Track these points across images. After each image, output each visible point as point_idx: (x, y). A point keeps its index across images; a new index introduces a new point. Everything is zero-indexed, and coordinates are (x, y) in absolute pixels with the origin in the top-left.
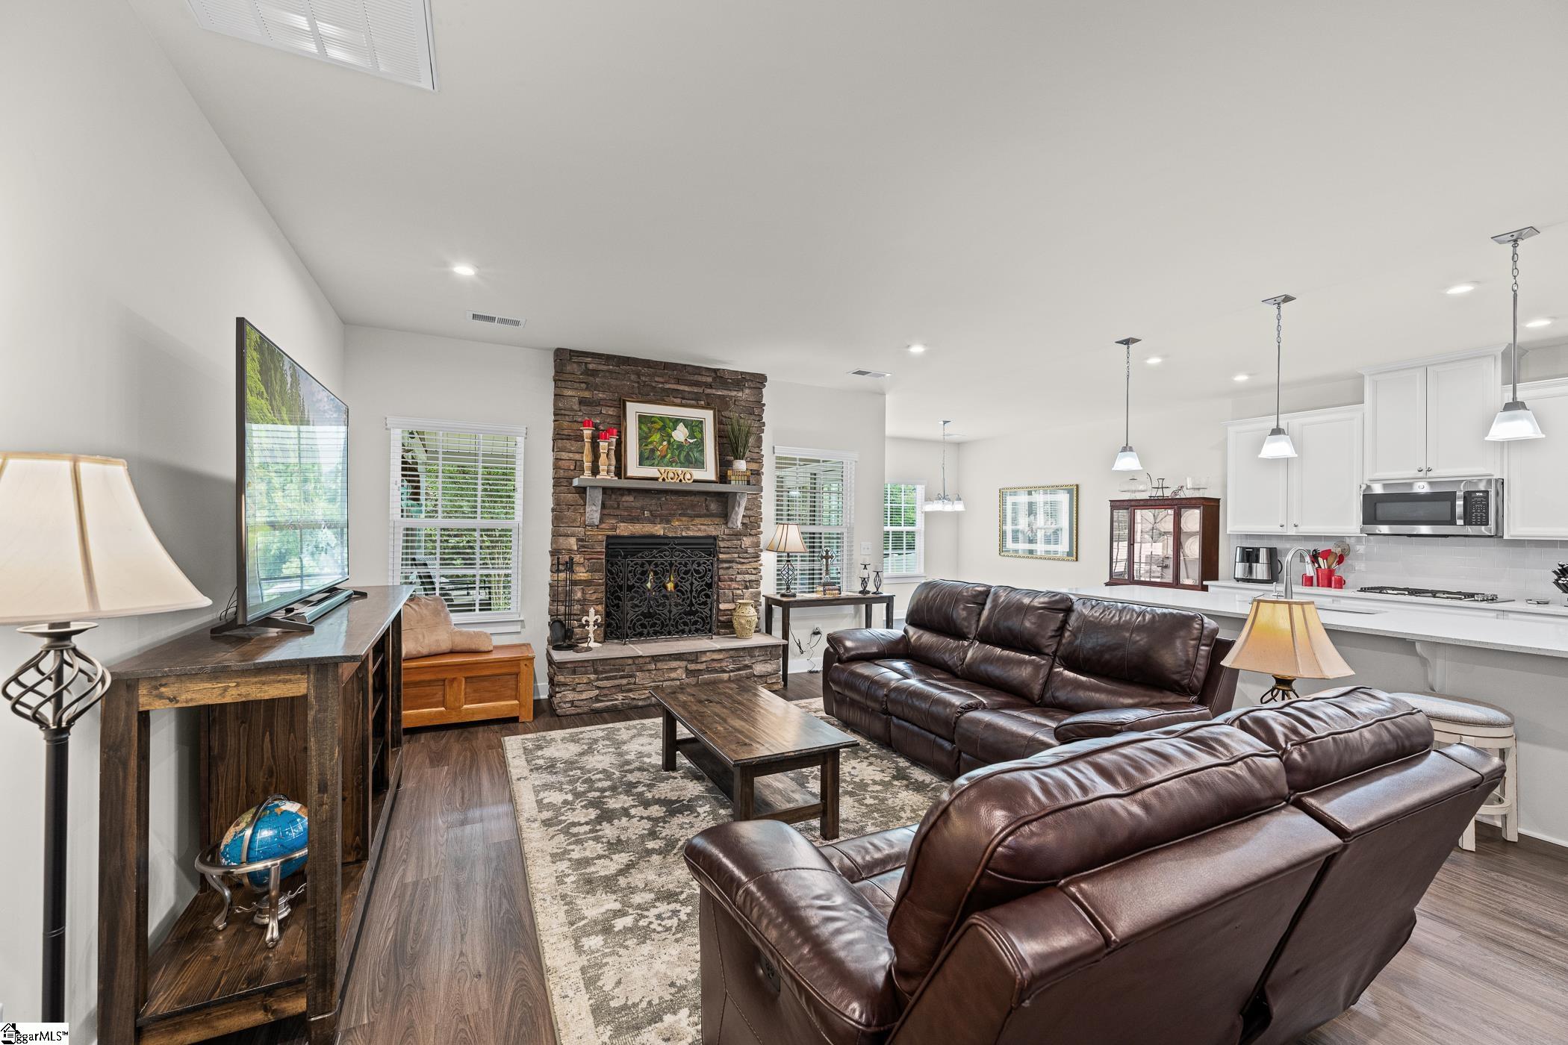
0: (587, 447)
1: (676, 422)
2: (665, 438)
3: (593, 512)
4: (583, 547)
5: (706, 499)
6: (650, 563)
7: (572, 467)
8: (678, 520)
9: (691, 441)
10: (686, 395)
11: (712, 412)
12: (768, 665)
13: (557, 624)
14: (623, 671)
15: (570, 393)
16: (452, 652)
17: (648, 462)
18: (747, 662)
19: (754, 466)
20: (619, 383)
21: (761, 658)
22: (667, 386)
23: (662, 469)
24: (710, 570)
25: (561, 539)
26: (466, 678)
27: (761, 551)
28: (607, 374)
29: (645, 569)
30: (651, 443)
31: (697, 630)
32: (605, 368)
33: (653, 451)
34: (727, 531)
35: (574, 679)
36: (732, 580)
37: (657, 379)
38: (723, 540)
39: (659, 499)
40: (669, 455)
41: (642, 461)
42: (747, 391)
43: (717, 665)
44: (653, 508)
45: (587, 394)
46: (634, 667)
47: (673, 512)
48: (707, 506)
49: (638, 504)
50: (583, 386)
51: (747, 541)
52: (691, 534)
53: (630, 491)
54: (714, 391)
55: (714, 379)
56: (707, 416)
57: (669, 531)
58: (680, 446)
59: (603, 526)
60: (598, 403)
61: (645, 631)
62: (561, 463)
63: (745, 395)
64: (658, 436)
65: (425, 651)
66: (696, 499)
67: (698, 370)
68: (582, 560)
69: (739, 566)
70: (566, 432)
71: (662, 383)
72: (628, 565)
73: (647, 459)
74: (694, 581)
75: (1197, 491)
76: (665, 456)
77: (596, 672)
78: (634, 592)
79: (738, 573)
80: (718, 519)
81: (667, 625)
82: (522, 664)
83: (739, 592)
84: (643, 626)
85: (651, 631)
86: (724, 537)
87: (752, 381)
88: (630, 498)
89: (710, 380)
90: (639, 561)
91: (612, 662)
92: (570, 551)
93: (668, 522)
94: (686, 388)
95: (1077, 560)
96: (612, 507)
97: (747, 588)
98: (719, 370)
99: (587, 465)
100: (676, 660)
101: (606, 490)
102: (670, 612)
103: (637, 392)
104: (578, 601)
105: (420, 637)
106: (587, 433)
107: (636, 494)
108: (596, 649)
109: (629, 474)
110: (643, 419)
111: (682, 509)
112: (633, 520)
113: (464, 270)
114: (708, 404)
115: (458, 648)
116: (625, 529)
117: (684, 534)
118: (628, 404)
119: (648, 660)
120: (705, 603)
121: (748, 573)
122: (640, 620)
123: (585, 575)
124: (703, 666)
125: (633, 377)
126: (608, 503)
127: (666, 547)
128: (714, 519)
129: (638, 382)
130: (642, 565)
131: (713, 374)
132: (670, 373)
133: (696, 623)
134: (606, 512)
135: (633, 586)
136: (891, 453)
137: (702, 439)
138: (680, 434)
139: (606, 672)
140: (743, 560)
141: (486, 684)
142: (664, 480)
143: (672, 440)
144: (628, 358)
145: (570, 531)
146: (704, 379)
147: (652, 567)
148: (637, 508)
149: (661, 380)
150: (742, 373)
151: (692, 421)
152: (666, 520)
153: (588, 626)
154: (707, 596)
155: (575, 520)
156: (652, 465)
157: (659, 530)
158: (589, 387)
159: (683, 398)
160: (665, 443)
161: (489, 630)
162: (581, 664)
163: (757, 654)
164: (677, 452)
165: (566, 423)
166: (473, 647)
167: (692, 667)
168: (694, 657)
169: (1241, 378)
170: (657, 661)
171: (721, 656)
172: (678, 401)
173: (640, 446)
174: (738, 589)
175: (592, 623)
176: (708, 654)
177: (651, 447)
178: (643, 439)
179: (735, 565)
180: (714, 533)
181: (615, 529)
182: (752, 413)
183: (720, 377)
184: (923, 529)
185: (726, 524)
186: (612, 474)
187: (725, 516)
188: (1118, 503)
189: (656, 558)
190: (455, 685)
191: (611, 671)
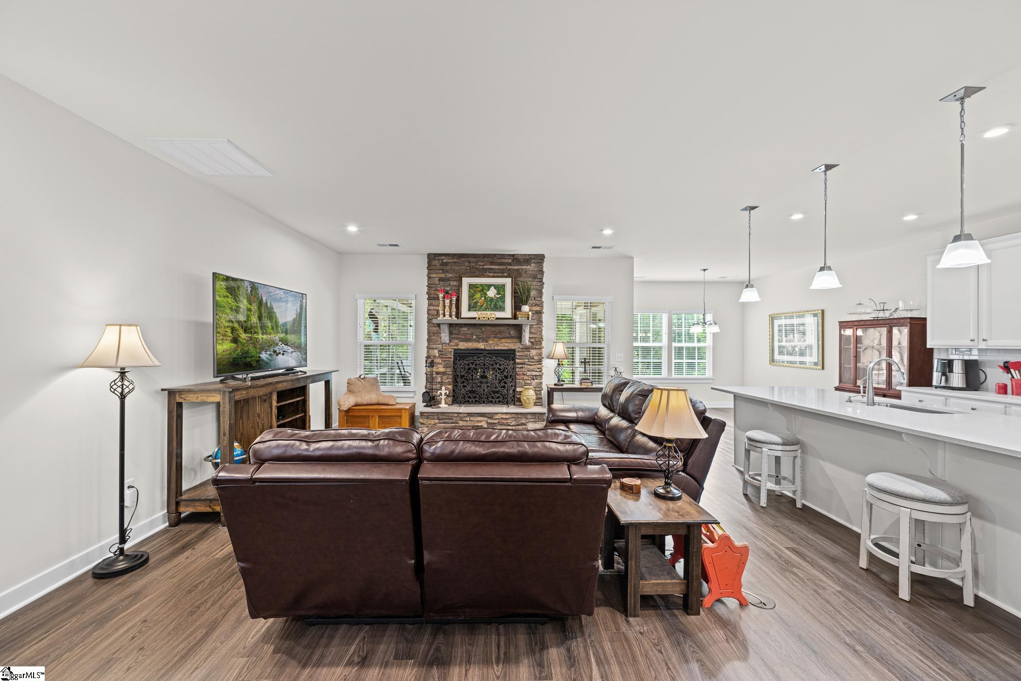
0: (441, 302)
1: (489, 286)
2: (483, 296)
3: (445, 337)
4: (442, 354)
5: (508, 329)
6: (472, 363)
7: (436, 314)
8: (492, 340)
9: (498, 296)
10: (496, 271)
11: (510, 279)
12: (536, 424)
13: (427, 394)
14: (453, 420)
15: (434, 276)
16: (378, 404)
17: (473, 309)
18: (523, 422)
19: (537, 308)
20: (458, 268)
21: (533, 420)
22: (485, 267)
23: (479, 313)
24: (506, 368)
25: (431, 350)
26: (379, 416)
27: (543, 358)
28: (453, 264)
29: (470, 367)
30: (475, 299)
31: (499, 402)
32: (452, 261)
33: (476, 303)
34: (521, 346)
35: (428, 421)
36: (524, 375)
37: (480, 264)
38: (519, 351)
39: (481, 329)
40: (485, 305)
41: (470, 309)
42: (533, 265)
43: (505, 421)
44: (477, 334)
45: (443, 275)
46: (458, 418)
47: (489, 336)
48: (509, 332)
49: (469, 332)
50: (441, 271)
51: (533, 352)
52: (500, 348)
53: (466, 325)
54: (512, 267)
55: (513, 260)
56: (508, 282)
57: (487, 346)
58: (492, 299)
59: (451, 344)
60: (448, 280)
61: (471, 400)
62: (430, 312)
63: (532, 267)
64: (479, 294)
65: (365, 402)
66: (502, 328)
67: (503, 256)
68: (441, 362)
69: (529, 367)
70: (432, 296)
71: (483, 266)
72: (461, 364)
73: (473, 307)
74: (497, 374)
75: (909, 312)
76: (483, 305)
77: (438, 419)
78: (464, 379)
79: (528, 371)
80: (515, 340)
81: (482, 398)
82: (403, 411)
83: (529, 382)
84: (469, 397)
85: (474, 400)
86: (519, 349)
87: (535, 259)
88: (465, 329)
89: (510, 261)
90: (467, 362)
91: (447, 415)
92: (435, 357)
93: (487, 341)
94: (496, 267)
95: (823, 368)
96: (456, 334)
97: (533, 379)
98: (515, 254)
99: (441, 312)
100: (481, 416)
101: (451, 325)
102: (484, 390)
103: (469, 271)
104: (439, 382)
105: (363, 395)
106: (441, 295)
107: (468, 327)
108: (444, 407)
109: (463, 316)
110: (471, 286)
111: (494, 334)
112: (467, 340)
113: (352, 229)
114: (509, 275)
115: (380, 402)
116: (463, 345)
117: (496, 348)
118: (463, 278)
119: (465, 415)
120: (504, 387)
121: (534, 371)
122: (490, 394)
123: (443, 369)
124: (496, 421)
125: (466, 264)
126: (454, 332)
127: (481, 355)
128: (513, 339)
129: (469, 267)
130: (468, 365)
131: (512, 258)
132: (487, 259)
133: (499, 397)
134: (453, 336)
135: (464, 376)
136: (638, 295)
137: (504, 295)
138: (492, 293)
139: (443, 420)
140: (530, 363)
141: (387, 420)
142: (479, 318)
143: (487, 296)
144: (464, 254)
145: (434, 346)
146: (506, 261)
147: (474, 366)
148: (469, 334)
149: (482, 264)
150: (529, 255)
151: (499, 285)
152: (485, 340)
153: (442, 396)
154: (505, 383)
155: (437, 341)
156: (475, 311)
157: (481, 346)
158: (444, 271)
159: (495, 273)
160: (483, 298)
161: (395, 395)
162: (431, 414)
163: (529, 417)
164: (489, 303)
165: (432, 291)
166: (386, 402)
167: (490, 421)
168: (490, 416)
169: (910, 218)
170: (470, 416)
171: (507, 417)
172: (492, 274)
173: (469, 300)
174: (528, 380)
175: (443, 394)
176: (499, 414)
177: (475, 301)
178: (471, 297)
179: (526, 366)
180: (513, 348)
181: (457, 345)
182: (535, 277)
183: (516, 259)
184: (712, 345)
185: (521, 342)
186: (454, 317)
187: (520, 337)
188: (845, 324)
189: (476, 361)
190: (373, 418)
191: (446, 419)
